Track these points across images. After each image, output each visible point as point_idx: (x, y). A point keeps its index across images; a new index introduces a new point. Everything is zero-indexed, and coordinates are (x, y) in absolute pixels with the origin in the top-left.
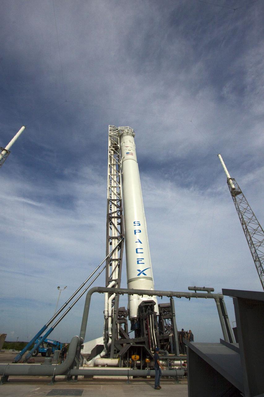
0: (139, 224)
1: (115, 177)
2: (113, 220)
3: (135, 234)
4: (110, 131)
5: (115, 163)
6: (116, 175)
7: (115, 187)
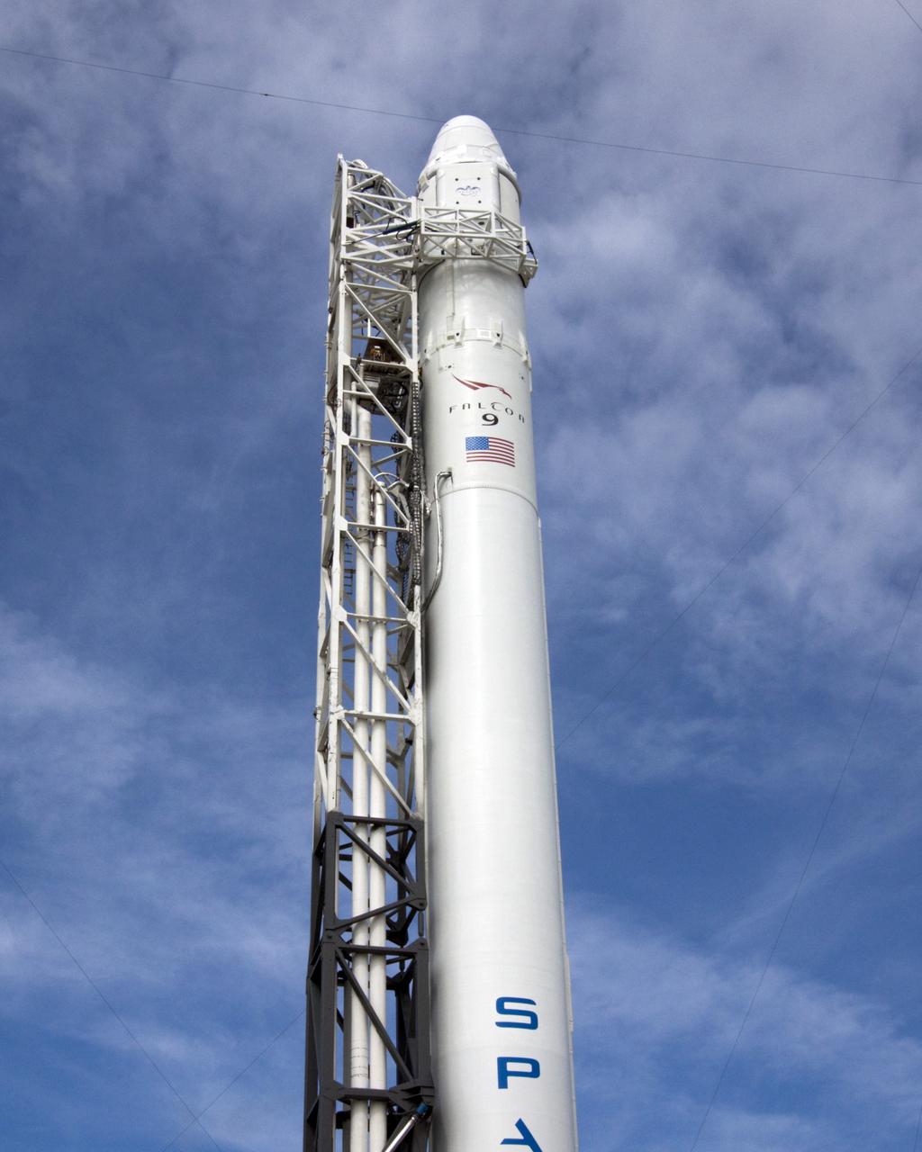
0: (527, 1020)
1: (380, 635)
2: (360, 972)
3: (503, 1084)
4: (350, 223)
5: (379, 523)
6: (385, 623)
7: (380, 720)
